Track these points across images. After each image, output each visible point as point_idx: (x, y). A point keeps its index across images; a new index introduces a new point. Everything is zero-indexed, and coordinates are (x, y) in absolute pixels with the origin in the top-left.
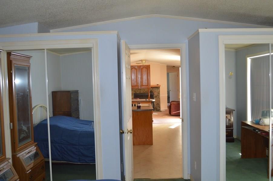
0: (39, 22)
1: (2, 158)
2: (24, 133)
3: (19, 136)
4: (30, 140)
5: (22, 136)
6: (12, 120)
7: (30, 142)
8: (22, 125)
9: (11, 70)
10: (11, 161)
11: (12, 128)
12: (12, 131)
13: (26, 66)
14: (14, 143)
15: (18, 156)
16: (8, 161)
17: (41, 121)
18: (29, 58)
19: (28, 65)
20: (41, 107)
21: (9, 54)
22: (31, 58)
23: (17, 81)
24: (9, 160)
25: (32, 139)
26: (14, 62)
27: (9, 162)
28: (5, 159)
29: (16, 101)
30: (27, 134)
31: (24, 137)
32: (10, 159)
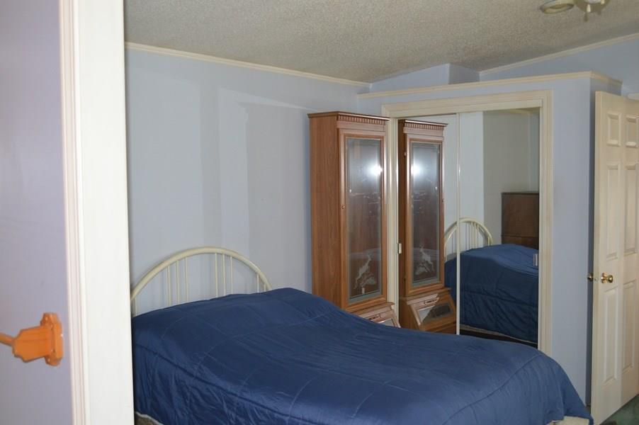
0: (452, 63)
1: (380, 299)
2: (425, 265)
3: (415, 268)
4: (435, 280)
5: (421, 270)
6: (402, 238)
7: (437, 284)
8: (422, 250)
9: (405, 150)
10: (395, 308)
11: (400, 252)
12: (402, 258)
13: (435, 141)
14: (405, 280)
15: (409, 303)
16: (390, 306)
17: (468, 249)
18: (441, 127)
19: (440, 139)
20: (469, 222)
21: (402, 123)
22: (445, 128)
23: (417, 170)
24: (392, 306)
25: (440, 280)
26: (409, 137)
27: (391, 309)
28: (386, 304)
29: (412, 206)
30: (430, 268)
31: (424, 272)
32: (393, 304)
